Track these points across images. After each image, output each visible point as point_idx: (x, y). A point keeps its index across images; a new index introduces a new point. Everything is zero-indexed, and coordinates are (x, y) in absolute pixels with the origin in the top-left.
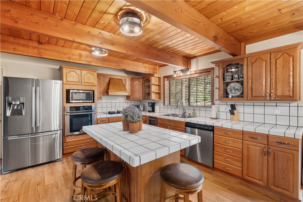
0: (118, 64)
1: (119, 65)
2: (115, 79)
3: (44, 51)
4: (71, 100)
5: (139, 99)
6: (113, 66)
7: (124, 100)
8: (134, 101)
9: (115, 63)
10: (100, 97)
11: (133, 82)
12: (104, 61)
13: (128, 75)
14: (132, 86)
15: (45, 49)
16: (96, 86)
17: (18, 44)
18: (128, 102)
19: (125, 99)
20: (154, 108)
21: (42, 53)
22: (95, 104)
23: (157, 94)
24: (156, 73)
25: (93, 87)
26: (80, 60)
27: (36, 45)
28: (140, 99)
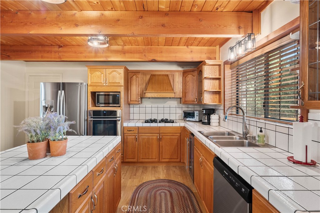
0: (143, 54)
1: (145, 55)
2: (158, 75)
3: (63, 54)
4: (97, 104)
5: (192, 103)
6: (137, 58)
7: (176, 105)
8: (193, 106)
9: (139, 53)
10: (137, 100)
11: (185, 78)
12: (124, 53)
13: (182, 68)
14: (185, 83)
15: (64, 52)
16: (122, 86)
17: (44, 51)
18: (183, 106)
19: (178, 103)
20: (210, 119)
21: (61, 56)
22: (121, 108)
23: (217, 94)
24: (215, 58)
25: (119, 87)
26: (95, 57)
27: (57, 49)
28: (194, 103)
